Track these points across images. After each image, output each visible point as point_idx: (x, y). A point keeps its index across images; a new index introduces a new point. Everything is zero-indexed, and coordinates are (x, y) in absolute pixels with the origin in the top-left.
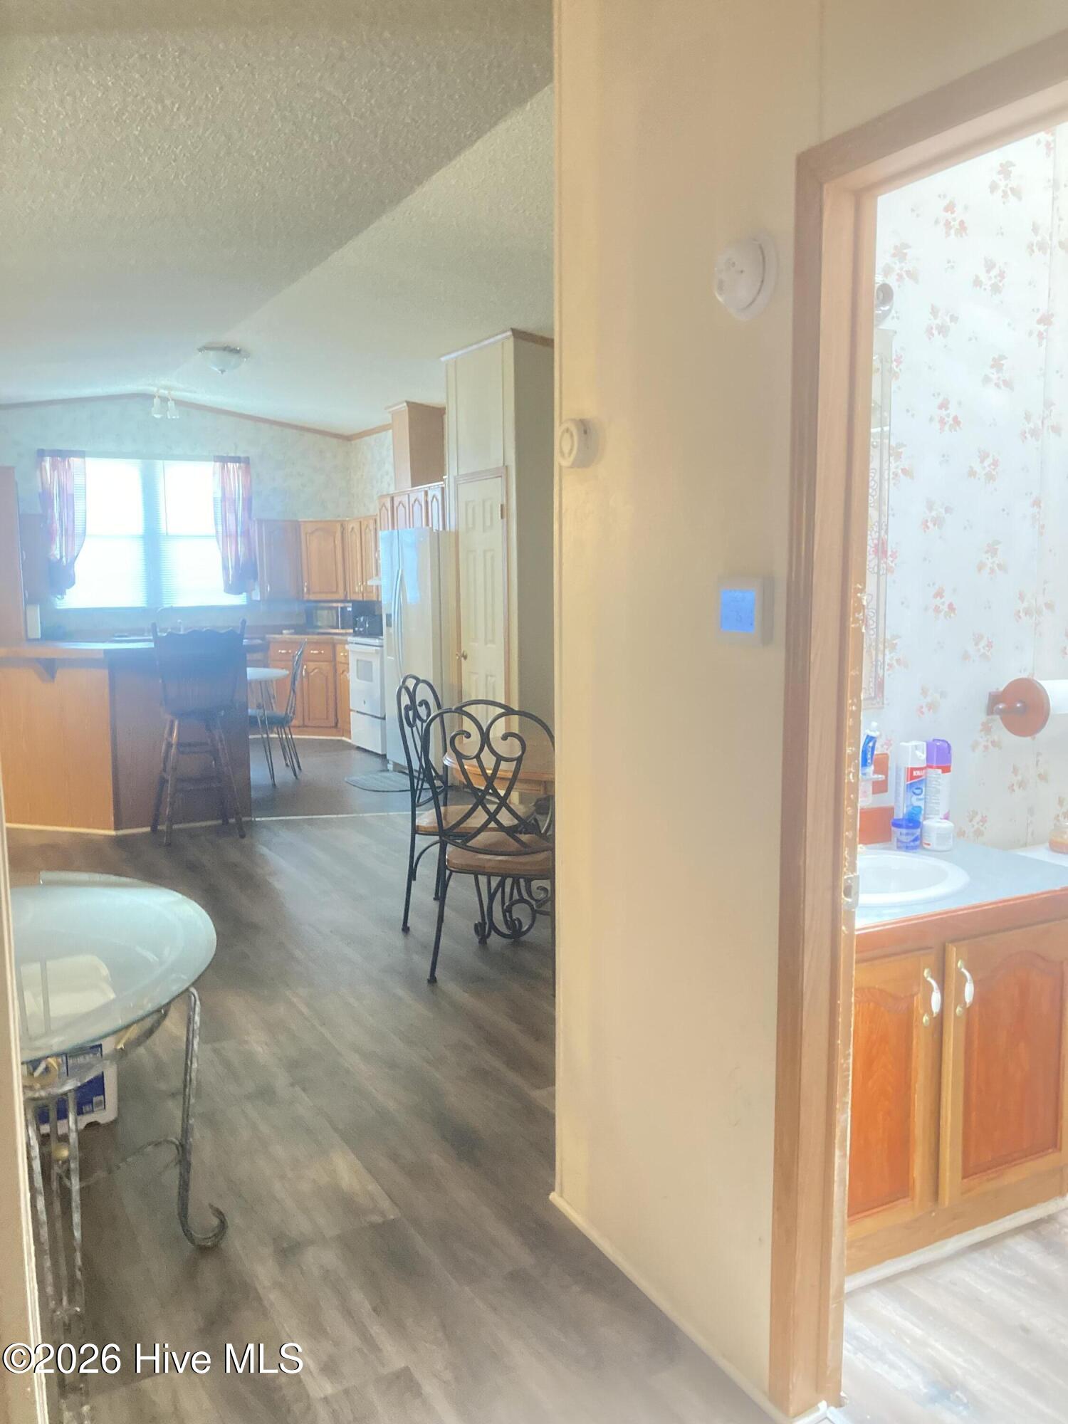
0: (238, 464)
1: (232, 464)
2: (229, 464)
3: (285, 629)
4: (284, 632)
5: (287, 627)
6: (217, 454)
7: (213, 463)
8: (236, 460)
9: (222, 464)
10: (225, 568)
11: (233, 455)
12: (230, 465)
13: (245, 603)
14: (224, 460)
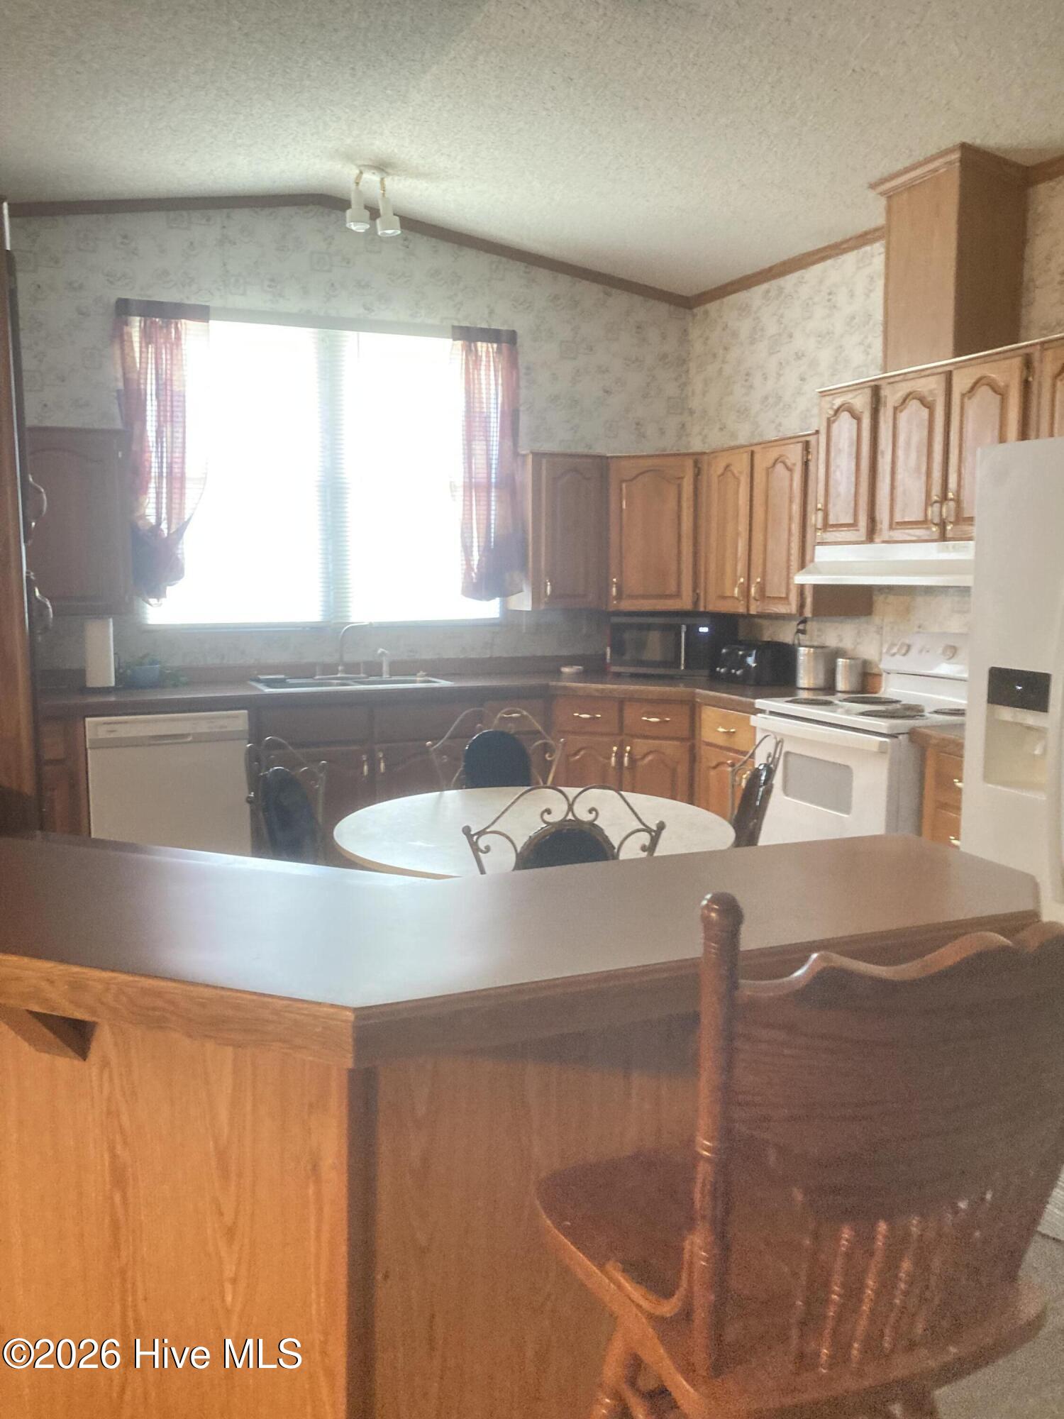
0: (495, 346)
1: (484, 345)
2: (479, 344)
3: (566, 665)
4: (566, 670)
5: (570, 661)
6: (456, 324)
7: (451, 340)
8: (491, 335)
9: (467, 343)
10: (467, 550)
11: (484, 325)
12: (482, 347)
13: (497, 615)
14: (469, 335)
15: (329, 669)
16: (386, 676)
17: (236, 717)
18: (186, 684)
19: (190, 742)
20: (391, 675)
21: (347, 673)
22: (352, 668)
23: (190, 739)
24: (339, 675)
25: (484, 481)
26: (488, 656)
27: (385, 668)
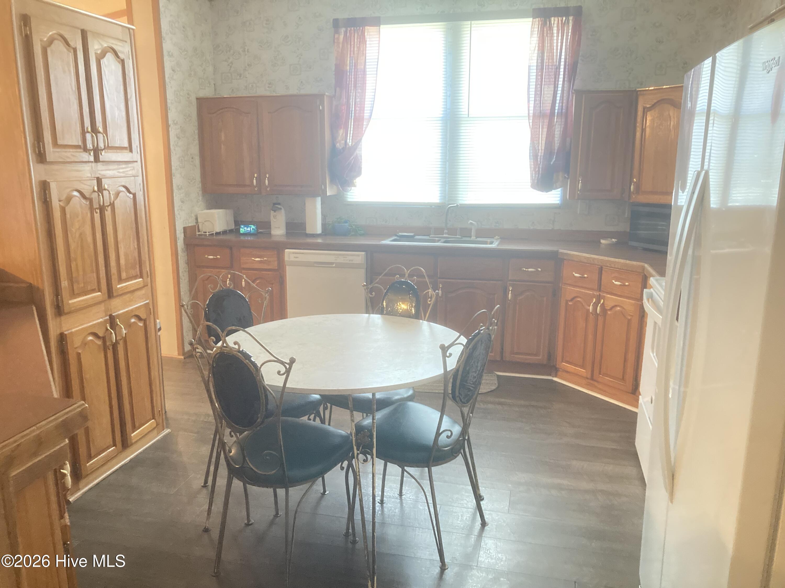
0: (565, 18)
1: (558, 18)
2: (553, 18)
3: (605, 238)
4: (603, 241)
5: (606, 235)
8: (564, 12)
9: (544, 19)
11: (560, 5)
12: (555, 20)
13: (558, 202)
14: (547, 13)
15: (439, 231)
16: (473, 238)
17: (358, 255)
18: (361, 235)
19: (333, 267)
20: (477, 237)
21: (448, 235)
22: (452, 231)
23: (334, 265)
24: (444, 236)
25: (549, 111)
26: (551, 229)
27: (473, 233)
